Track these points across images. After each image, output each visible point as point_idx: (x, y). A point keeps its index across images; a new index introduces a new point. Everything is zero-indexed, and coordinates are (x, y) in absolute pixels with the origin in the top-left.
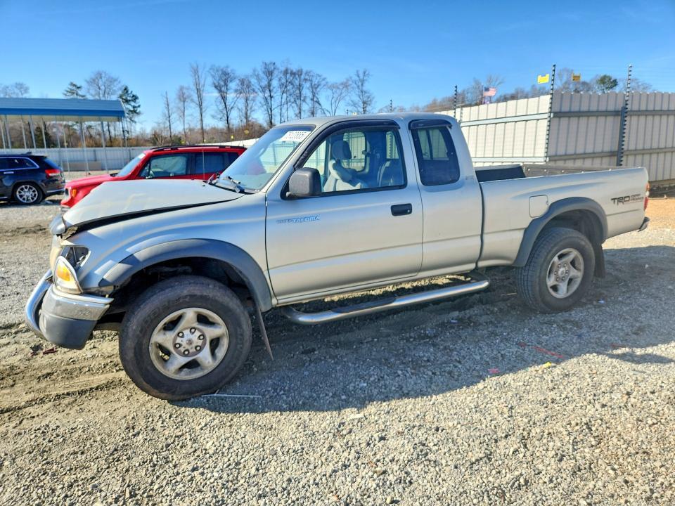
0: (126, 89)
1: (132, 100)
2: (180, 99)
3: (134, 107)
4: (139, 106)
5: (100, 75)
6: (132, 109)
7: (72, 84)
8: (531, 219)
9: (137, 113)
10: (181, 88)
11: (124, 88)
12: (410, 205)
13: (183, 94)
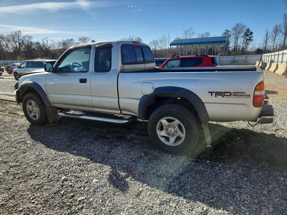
0: (248, 30)
1: (250, 35)
2: (274, 32)
3: (250, 37)
4: (253, 37)
5: (238, 25)
6: (249, 38)
7: (226, 30)
8: (143, 95)
9: (251, 40)
10: (276, 26)
11: (247, 29)
12: (86, 79)
13: (277, 29)
